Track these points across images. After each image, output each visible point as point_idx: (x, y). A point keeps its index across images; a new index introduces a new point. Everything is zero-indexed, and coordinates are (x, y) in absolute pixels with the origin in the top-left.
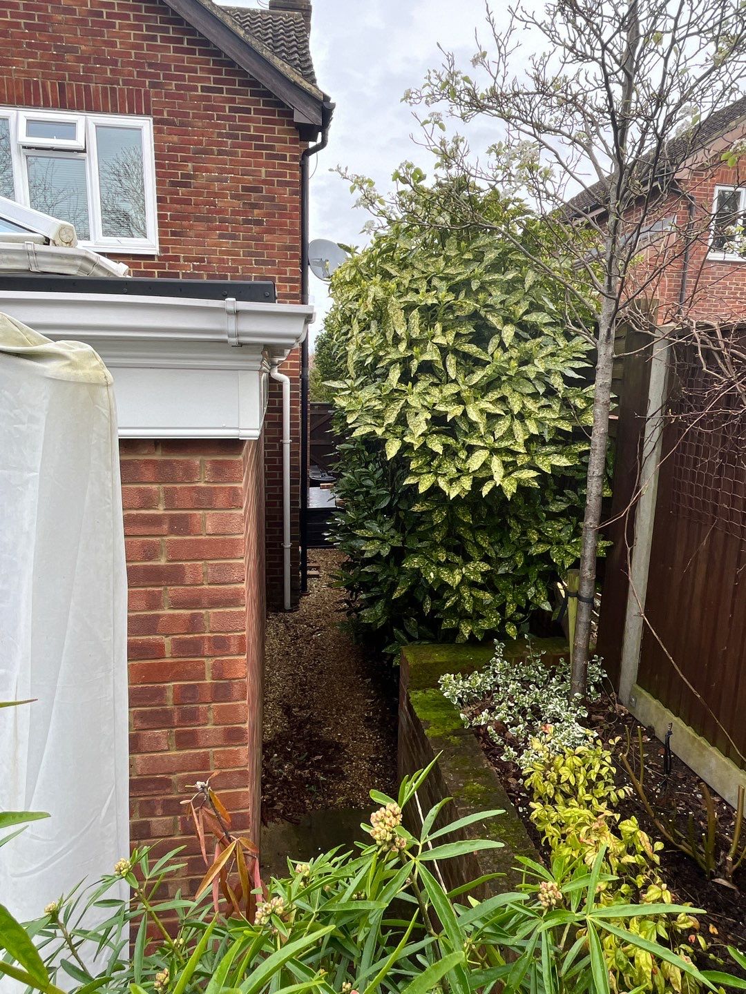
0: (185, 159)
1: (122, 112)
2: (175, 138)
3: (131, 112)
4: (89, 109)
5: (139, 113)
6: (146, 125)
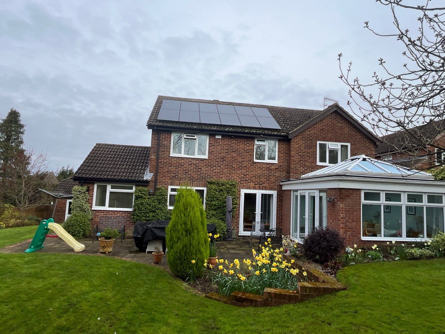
0: (355, 150)
1: (345, 142)
2: (354, 147)
4: (340, 142)
5: (348, 143)
6: (349, 145)
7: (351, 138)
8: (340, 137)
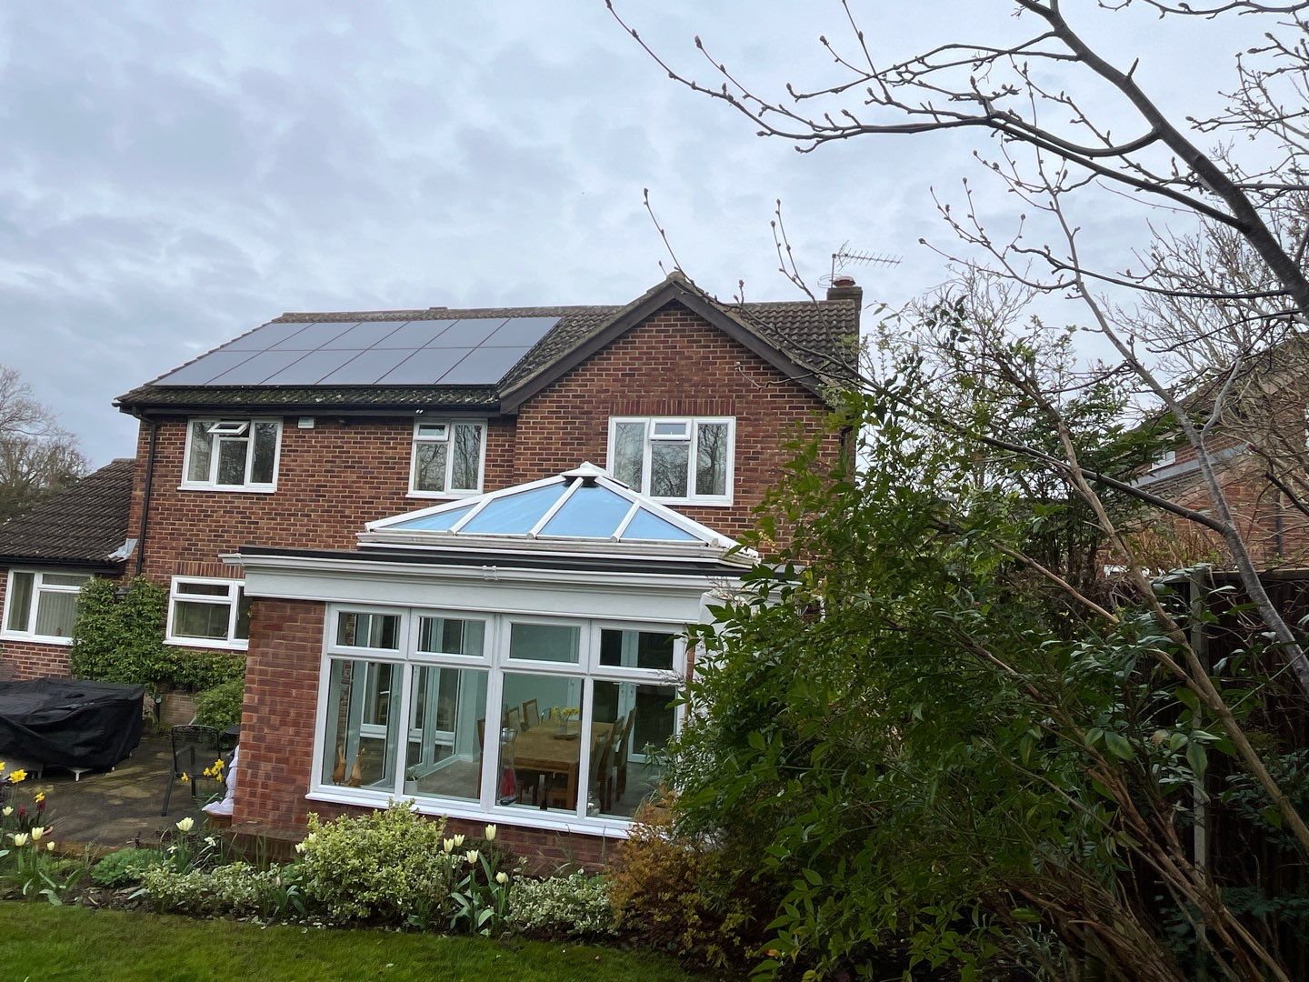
0: (755, 442)
1: (717, 415)
2: (750, 429)
3: (722, 414)
4: (696, 414)
5: (728, 415)
6: (731, 421)
7: (737, 397)
8: (697, 397)
